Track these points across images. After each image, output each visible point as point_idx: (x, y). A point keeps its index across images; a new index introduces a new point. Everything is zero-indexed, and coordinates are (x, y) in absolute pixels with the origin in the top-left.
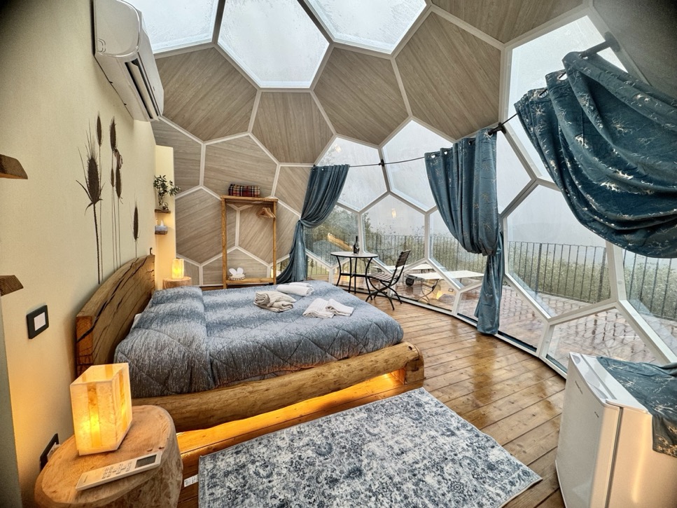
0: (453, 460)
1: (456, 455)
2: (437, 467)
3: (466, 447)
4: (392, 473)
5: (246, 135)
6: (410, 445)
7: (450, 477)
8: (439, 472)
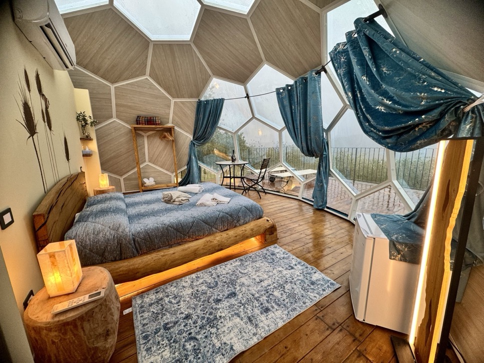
0: (291, 282)
1: (293, 279)
2: (282, 287)
3: (299, 274)
4: (254, 292)
5: (145, 77)
6: (266, 277)
7: (288, 291)
8: (282, 289)
